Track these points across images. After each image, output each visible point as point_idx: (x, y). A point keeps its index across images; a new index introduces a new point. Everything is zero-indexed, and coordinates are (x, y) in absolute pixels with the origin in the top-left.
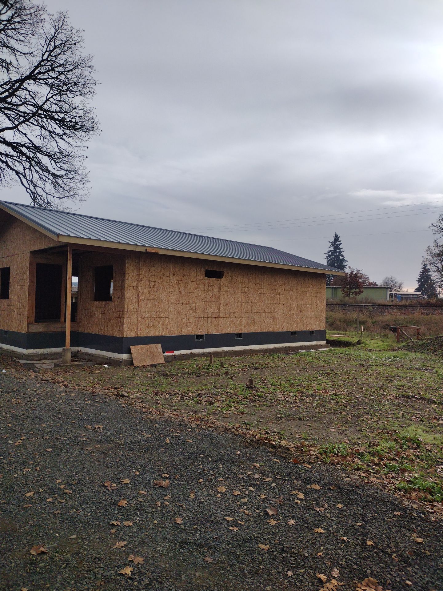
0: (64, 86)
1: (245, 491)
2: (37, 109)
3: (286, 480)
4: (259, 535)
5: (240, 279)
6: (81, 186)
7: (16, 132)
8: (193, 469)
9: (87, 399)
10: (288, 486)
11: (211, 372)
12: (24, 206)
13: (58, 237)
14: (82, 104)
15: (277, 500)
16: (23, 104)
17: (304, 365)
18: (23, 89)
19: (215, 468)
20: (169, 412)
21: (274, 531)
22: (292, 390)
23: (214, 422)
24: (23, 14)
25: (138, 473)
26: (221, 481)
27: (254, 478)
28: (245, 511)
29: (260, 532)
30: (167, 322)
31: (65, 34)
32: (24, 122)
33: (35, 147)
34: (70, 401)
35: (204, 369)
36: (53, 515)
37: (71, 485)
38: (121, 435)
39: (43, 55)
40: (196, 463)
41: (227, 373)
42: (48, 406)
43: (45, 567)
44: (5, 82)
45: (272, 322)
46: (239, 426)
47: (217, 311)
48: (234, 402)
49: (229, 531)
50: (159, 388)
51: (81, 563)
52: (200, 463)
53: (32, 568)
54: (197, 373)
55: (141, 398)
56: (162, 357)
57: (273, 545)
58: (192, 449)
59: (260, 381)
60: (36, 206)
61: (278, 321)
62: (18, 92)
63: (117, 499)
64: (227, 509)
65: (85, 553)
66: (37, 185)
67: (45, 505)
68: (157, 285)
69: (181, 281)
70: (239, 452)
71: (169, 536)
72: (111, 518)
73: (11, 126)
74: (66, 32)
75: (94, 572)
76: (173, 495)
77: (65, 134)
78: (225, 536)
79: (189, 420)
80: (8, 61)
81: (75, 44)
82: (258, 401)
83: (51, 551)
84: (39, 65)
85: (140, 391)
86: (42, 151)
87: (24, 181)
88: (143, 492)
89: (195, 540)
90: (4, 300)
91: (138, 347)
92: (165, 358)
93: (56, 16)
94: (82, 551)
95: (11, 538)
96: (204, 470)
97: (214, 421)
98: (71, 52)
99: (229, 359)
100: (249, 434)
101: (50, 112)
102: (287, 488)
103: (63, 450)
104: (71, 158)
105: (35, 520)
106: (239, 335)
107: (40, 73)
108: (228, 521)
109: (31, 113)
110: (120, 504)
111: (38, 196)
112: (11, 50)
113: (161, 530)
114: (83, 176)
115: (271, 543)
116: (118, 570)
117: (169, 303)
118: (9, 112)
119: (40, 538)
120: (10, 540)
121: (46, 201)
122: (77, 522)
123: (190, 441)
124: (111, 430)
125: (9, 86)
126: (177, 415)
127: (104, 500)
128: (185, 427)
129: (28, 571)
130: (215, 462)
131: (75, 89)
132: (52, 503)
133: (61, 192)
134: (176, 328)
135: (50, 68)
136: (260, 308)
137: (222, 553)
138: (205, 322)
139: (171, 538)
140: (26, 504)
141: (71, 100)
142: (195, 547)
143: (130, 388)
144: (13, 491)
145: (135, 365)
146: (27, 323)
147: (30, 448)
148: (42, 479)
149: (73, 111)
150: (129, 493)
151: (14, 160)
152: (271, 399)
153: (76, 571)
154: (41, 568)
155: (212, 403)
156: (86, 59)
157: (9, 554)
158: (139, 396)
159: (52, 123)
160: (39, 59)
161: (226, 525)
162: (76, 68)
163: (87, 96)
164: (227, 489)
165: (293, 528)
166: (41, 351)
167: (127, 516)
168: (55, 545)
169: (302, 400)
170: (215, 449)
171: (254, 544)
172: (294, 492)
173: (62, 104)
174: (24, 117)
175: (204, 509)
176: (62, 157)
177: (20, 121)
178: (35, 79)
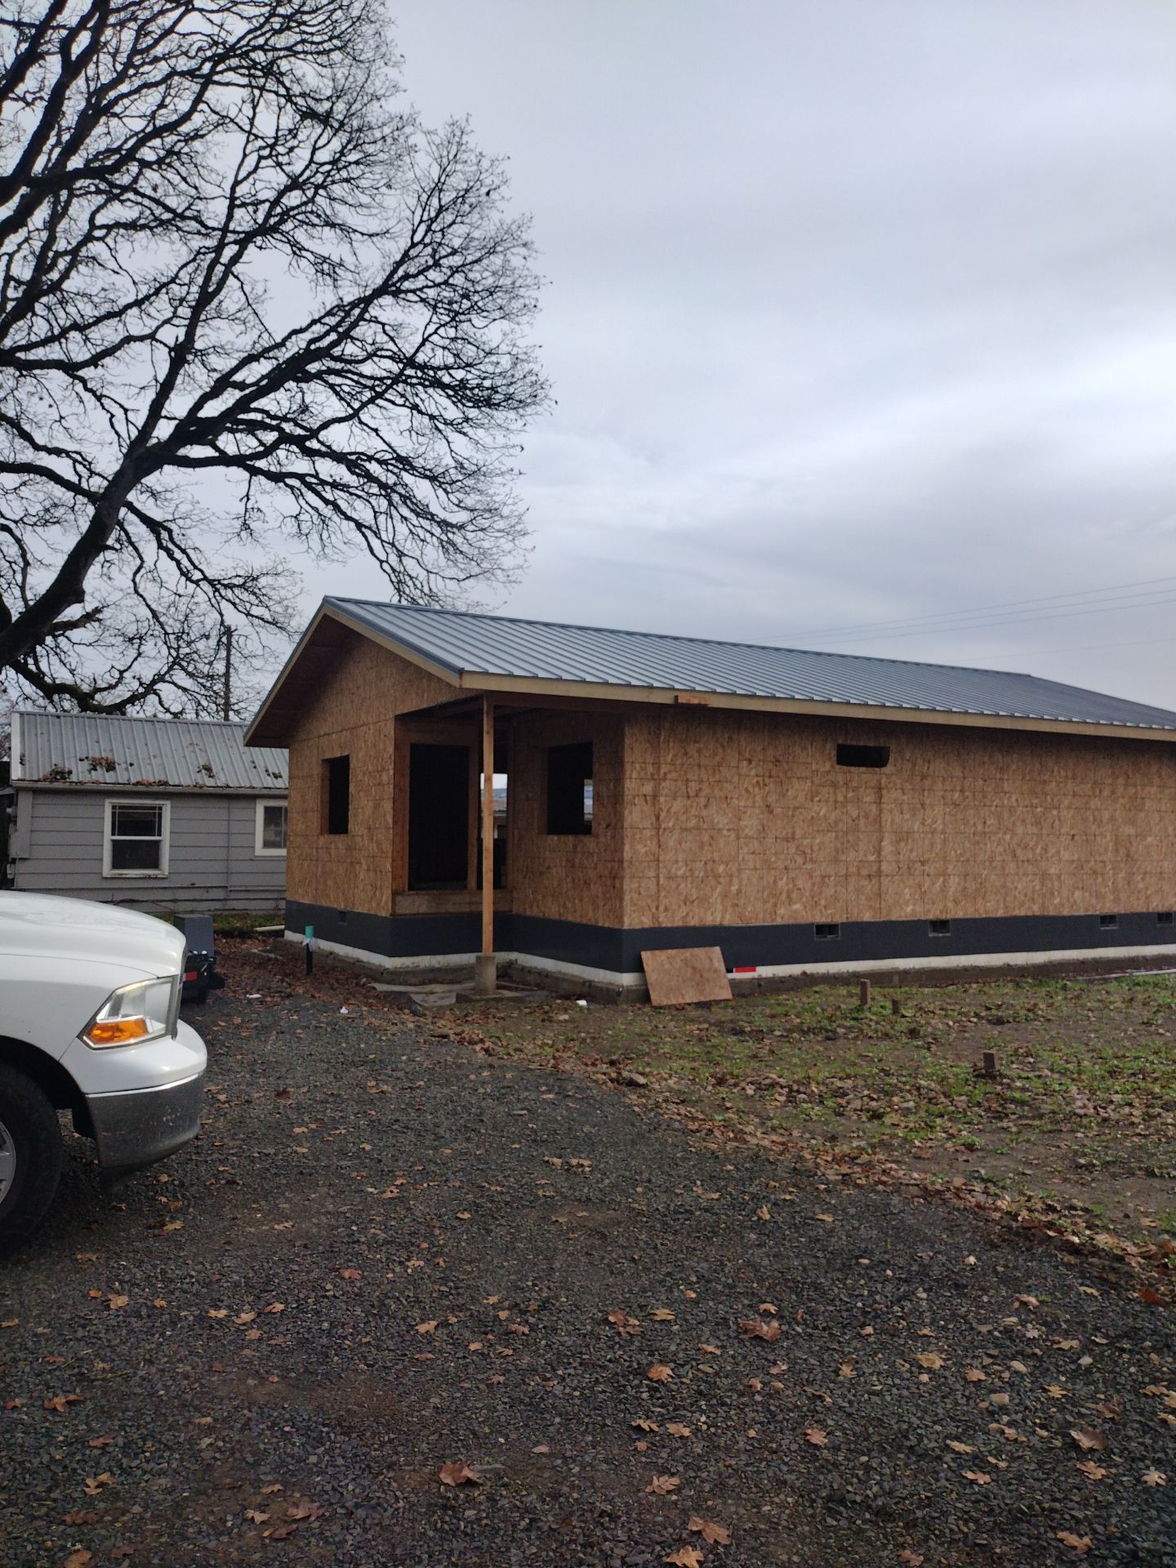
0: (465, 301)
1: (1002, 1372)
2: (401, 366)
3: (1123, 1350)
4: (1057, 1505)
5: (938, 767)
6: (508, 546)
7: (354, 428)
8: (842, 1296)
9: (544, 1088)
10: (1132, 1370)
11: (865, 1027)
12: (378, 605)
13: (461, 678)
14: (507, 342)
15: (1100, 1406)
16: (370, 356)
17: (1146, 1015)
18: (370, 321)
19: (905, 1297)
20: (758, 1134)
21: (1100, 1498)
22: (1118, 1088)
23: (891, 1169)
24: (367, 140)
25: (694, 1295)
26: (925, 1336)
27: (1024, 1336)
28: (1007, 1430)
29: (1058, 1495)
30: (734, 888)
31: (464, 173)
32: (372, 401)
33: (400, 459)
34: (503, 1091)
35: (845, 1018)
36: (487, 1385)
37: (524, 1312)
38: (639, 1189)
39: (414, 232)
40: (849, 1281)
41: (913, 1033)
42: (452, 1102)
43: (479, 1520)
44: (328, 308)
45: (1038, 888)
46: (965, 1184)
47: (872, 858)
48: (942, 1116)
49: (964, 1481)
50: (725, 1067)
51: (566, 1521)
52: (862, 1282)
53: (447, 1519)
54: (827, 1031)
55: (679, 1091)
56: (725, 982)
57: (1104, 1538)
58: (833, 1240)
59: (1014, 1059)
60: (404, 603)
61: (1056, 884)
62: (357, 329)
63: (645, 1362)
64: (950, 1417)
65: (575, 1495)
66: (406, 552)
67: (465, 1357)
68: (706, 791)
69: (770, 777)
70: (972, 1260)
71: (794, 1477)
72: (632, 1411)
73: (343, 414)
74: (467, 169)
75: (601, 1551)
76: (793, 1363)
77: (467, 420)
78: (954, 1496)
79: (818, 1160)
80: (335, 259)
81: (488, 194)
82: (1013, 1117)
83: (490, 1479)
84: (406, 257)
85: (676, 1073)
86: (414, 468)
87: (375, 543)
88: (710, 1349)
89: (867, 1496)
90: (337, 838)
91: (662, 956)
92: (734, 984)
93: (441, 133)
94: (565, 1489)
95: (392, 1436)
96: (875, 1302)
97: (889, 1165)
98: (478, 216)
99: (914, 991)
100: (997, 1209)
101: (432, 368)
102: (1130, 1374)
103: (497, 1219)
104: (482, 478)
105: (445, 1394)
106: (940, 925)
107: (406, 277)
108: (959, 1453)
109: (388, 378)
110: (653, 1374)
111: (407, 578)
112: (342, 230)
113: (769, 1458)
114: (513, 521)
115: (1095, 1532)
116: (663, 1553)
117: (738, 838)
118: (338, 380)
119: (460, 1444)
120: (391, 1441)
121: (426, 590)
122: (546, 1410)
123: (828, 1218)
124: (612, 1173)
125: (338, 319)
126: (783, 1144)
127: (610, 1361)
128: (809, 1177)
129: (439, 1525)
130: (905, 1281)
131: (490, 306)
132: (482, 1354)
133: (462, 566)
134: (759, 905)
135: (431, 262)
136: (1001, 849)
137: (950, 1543)
138: (839, 888)
139: (798, 1484)
140: (421, 1352)
141: (479, 333)
142: (868, 1516)
143: (648, 1064)
144: (388, 1315)
145: (655, 1003)
146: (390, 891)
147: (420, 1209)
148: (453, 1292)
149: (486, 360)
150: (673, 1348)
151: (351, 494)
152: (1054, 1112)
153: (556, 1541)
154: (469, 1522)
155: (876, 1116)
156: (514, 227)
157: (391, 1474)
158: (675, 1087)
159: (436, 396)
160: (404, 243)
161: (952, 1464)
162: (492, 252)
163: (520, 319)
164: (944, 1360)
165: (1159, 1495)
166: (425, 961)
167: (674, 1410)
168: (498, 1466)
169: (1152, 1117)
170: (902, 1246)
171: (1042, 1530)
172: (1152, 1388)
173: (460, 347)
174: (372, 388)
175: (886, 1412)
176: (461, 477)
177: (365, 399)
178: (396, 294)
